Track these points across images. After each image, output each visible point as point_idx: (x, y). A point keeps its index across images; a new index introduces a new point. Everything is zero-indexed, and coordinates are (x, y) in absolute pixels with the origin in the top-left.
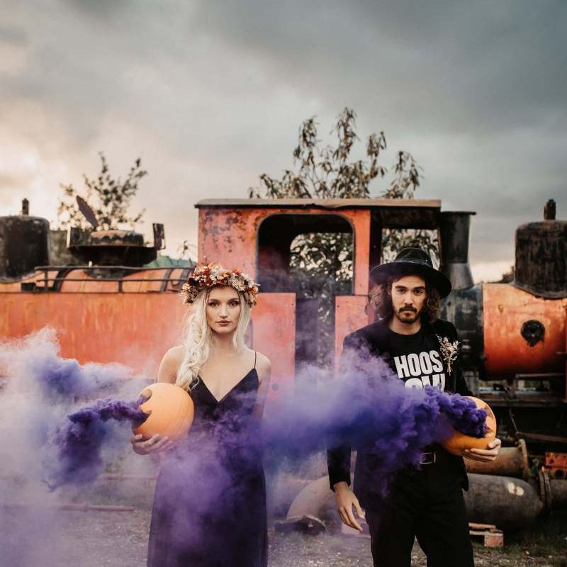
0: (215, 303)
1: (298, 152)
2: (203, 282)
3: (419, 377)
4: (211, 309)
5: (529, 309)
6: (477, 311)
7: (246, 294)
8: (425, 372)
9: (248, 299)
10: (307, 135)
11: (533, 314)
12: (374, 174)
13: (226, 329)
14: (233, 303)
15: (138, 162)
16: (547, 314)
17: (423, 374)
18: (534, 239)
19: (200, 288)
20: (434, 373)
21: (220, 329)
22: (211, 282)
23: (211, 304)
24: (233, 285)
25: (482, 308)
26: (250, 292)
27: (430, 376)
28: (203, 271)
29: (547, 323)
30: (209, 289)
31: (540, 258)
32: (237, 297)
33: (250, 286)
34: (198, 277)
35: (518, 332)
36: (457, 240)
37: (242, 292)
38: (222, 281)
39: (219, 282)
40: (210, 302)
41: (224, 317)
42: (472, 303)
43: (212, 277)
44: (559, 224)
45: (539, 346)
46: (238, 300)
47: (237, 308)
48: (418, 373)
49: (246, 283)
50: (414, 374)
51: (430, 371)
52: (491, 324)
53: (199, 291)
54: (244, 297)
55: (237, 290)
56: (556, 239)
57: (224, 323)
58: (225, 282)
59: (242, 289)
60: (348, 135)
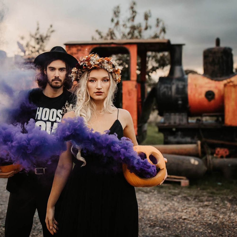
0: (93, 80)
1: (112, 20)
2: (85, 66)
3: (45, 122)
4: (90, 84)
5: (208, 85)
6: (185, 87)
7: (113, 74)
8: (51, 119)
9: (114, 78)
10: (116, 13)
11: (210, 87)
12: (146, 28)
13: (101, 97)
14: (105, 80)
15: (51, 26)
16: (216, 87)
17: (48, 120)
18: (210, 55)
19: (84, 71)
20: (55, 121)
21: (97, 97)
22: (91, 65)
23: (91, 81)
24: (105, 68)
25: (187, 85)
26: (116, 73)
27: (52, 123)
28: (85, 59)
29: (216, 91)
30: (89, 71)
31: (213, 63)
32: (108, 76)
33: (116, 69)
34: (83, 63)
35: (203, 96)
36: (177, 56)
37: (111, 73)
38: (98, 65)
39: (96, 66)
40: (90, 79)
41: (99, 89)
42: (183, 83)
43: (92, 63)
44: (221, 48)
45: (213, 102)
46: (108, 78)
47: (107, 84)
48: (46, 119)
49: (114, 66)
50: (43, 119)
51: (53, 120)
52: (191, 92)
53: (83, 72)
54: (112, 76)
55: (108, 71)
56: (219, 55)
57: (99, 93)
58: (100, 65)
59: (111, 70)
60: (134, 12)
